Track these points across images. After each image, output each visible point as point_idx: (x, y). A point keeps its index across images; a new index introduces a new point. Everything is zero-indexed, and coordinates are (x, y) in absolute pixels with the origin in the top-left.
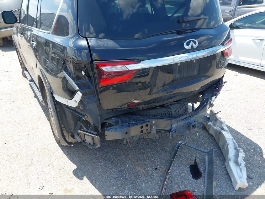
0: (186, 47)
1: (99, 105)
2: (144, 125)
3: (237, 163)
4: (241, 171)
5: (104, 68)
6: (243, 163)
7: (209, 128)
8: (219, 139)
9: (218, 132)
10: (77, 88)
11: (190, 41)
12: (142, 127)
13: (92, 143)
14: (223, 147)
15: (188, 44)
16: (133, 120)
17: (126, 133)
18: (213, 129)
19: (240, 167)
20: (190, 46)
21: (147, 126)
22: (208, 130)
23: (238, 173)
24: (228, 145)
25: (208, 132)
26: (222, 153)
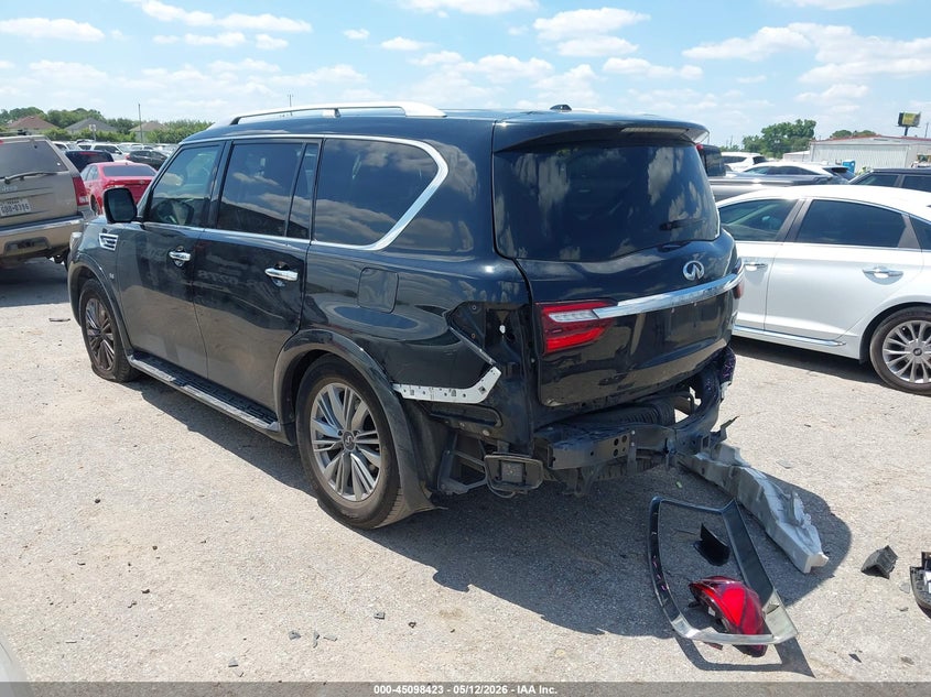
0: (687, 275)
1: (536, 397)
2: (620, 438)
3: (793, 522)
4: (807, 535)
5: (553, 316)
6: (807, 519)
7: (703, 469)
8: (735, 487)
9: (731, 472)
10: (491, 361)
11: (692, 265)
12: (616, 442)
13: (520, 481)
14: (751, 499)
15: (689, 271)
16: (598, 429)
17: (592, 454)
18: (715, 467)
19: (803, 526)
20: (693, 273)
21: (624, 439)
22: (700, 472)
23: (801, 539)
24: (763, 491)
25: (701, 478)
26: (752, 515)
